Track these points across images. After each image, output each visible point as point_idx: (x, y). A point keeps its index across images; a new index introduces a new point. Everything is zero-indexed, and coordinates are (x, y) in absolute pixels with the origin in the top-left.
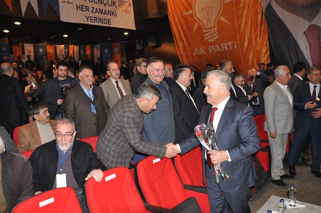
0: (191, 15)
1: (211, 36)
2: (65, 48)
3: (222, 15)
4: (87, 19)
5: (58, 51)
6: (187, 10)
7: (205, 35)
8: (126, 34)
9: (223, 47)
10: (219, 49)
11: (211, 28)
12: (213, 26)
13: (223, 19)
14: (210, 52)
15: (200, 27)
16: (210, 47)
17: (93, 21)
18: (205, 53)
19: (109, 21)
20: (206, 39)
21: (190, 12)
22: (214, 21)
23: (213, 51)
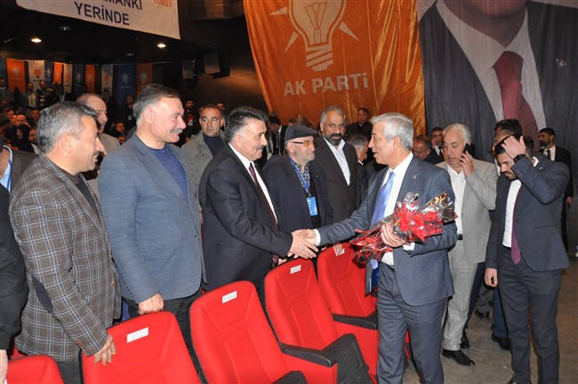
0: (285, 17)
1: (319, 60)
2: (46, 66)
3: (343, 20)
4: (79, 8)
5: (31, 71)
6: (278, 8)
7: (308, 57)
8: (162, 46)
9: (339, 84)
10: (332, 87)
11: (319, 45)
12: (324, 40)
13: (344, 28)
14: (315, 91)
15: (300, 41)
16: (314, 81)
17: (91, 14)
18: (304, 92)
19: (124, 17)
20: (309, 64)
21: (284, 11)
22: (326, 32)
23: (319, 90)
